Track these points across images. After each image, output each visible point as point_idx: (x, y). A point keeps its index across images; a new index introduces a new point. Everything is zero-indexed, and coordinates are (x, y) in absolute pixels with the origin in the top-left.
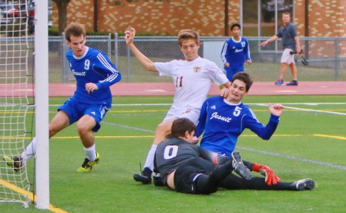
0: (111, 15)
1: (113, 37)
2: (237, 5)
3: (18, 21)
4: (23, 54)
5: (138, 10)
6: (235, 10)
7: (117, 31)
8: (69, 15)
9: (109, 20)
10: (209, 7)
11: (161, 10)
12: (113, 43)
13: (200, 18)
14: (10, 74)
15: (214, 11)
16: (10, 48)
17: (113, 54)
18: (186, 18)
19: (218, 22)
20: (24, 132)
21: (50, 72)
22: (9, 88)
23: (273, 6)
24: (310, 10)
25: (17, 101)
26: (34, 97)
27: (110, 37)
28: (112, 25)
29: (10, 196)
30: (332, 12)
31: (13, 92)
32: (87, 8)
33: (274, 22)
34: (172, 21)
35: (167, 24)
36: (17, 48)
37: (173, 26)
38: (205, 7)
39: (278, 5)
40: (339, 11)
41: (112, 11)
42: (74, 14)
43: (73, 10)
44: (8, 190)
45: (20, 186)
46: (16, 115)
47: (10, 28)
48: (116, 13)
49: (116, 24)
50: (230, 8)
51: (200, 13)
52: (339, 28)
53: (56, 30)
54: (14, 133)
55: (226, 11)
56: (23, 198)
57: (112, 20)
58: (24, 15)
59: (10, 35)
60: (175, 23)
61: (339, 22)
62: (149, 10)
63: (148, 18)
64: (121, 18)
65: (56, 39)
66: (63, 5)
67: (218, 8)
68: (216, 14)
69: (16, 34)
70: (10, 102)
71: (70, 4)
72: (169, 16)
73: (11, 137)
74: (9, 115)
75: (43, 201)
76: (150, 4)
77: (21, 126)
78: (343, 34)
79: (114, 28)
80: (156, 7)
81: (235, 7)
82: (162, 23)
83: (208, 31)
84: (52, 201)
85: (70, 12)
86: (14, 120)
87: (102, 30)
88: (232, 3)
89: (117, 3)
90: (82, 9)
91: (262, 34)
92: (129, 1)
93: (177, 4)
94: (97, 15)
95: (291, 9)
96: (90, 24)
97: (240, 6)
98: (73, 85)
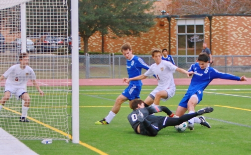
0: (111, 44)
1: (112, 55)
2: (175, 39)
3: (63, 47)
4: (66, 64)
5: (124, 41)
6: (174, 42)
7: (114, 52)
8: (89, 44)
9: (109, 47)
10: (161, 40)
11: (136, 42)
12: (112, 58)
14: (59, 74)
15: (163, 42)
16: (59, 61)
17: (112, 64)
18: (149, 45)
20: (66, 104)
22: (59, 81)
23: (193, 40)
24: (212, 41)
25: (63, 88)
26: (71, 86)
27: (110, 55)
28: (111, 49)
29: (59, 137)
30: (224, 42)
31: (61, 83)
32: (98, 40)
33: (194, 47)
34: (142, 47)
35: (139, 49)
36: (63, 61)
37: (142, 50)
38: (159, 40)
39: (196, 39)
40: (227, 42)
41: (111, 42)
42: (92, 44)
43: (91, 41)
44: (58, 133)
45: (64, 131)
46: (62, 95)
47: (59, 51)
48: (113, 43)
49: (113, 49)
50: (171, 41)
51: (156, 43)
52: (227, 51)
53: (83, 52)
54: (61, 104)
55: (170, 42)
56: (66, 138)
57: (111, 47)
58: (66, 44)
59: (59, 54)
60: (143, 48)
61: (227, 48)
64: (116, 45)
65: (82, 56)
66: (86, 39)
67: (165, 41)
68: (164, 44)
69: (62, 54)
70: (59, 88)
71: (90, 38)
72: (140, 44)
73: (59, 107)
74: (59, 95)
75: (76, 139)
76: (131, 39)
77: (65, 101)
78: (229, 53)
79: (112, 51)
80: (134, 40)
81: (174, 40)
82: (137, 48)
84: (81, 139)
85: (90, 42)
86: (61, 98)
87: (106, 52)
88: (172, 38)
89: (114, 38)
90: (96, 41)
91: (188, 54)
92: (120, 37)
93: (144, 38)
94: (103, 44)
95: (203, 41)
96: (100, 49)
97: (177, 39)
98: (91, 80)
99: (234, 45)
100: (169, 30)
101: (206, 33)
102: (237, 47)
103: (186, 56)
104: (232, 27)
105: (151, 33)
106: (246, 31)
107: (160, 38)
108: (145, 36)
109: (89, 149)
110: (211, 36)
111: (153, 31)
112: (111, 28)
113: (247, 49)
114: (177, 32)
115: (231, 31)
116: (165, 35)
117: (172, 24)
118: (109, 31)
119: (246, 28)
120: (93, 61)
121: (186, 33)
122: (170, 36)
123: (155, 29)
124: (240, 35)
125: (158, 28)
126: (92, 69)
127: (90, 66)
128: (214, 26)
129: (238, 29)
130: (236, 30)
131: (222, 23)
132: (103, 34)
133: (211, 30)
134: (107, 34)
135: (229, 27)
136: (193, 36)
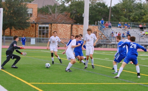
5: (19, 32)
13: (30, 34)
15: (33, 32)
18: (28, 34)
19: (34, 35)
21: (2, 44)
23: (45, 32)
24: (52, 33)
28: (13, 35)
33: (45, 35)
51: (30, 33)
53: (3, 35)
55: (36, 33)
62: (21, 32)
63: (20, 34)
65: (3, 37)
72: (25, 33)
80: (22, 31)
83: (32, 36)
85: (5, 32)
88: (37, 31)
89: (15, 30)
90: (8, 31)
91: (42, 37)
92: (17, 30)
93: (26, 31)
94: (11, 33)
95: (48, 33)
96: (9, 34)
97: (38, 32)
98: (6, 46)
99: (60, 35)
100: (36, 28)
101: (49, 30)
102: (61, 35)
103: (42, 38)
104: (59, 28)
105: (29, 29)
106: (65, 29)
107: (32, 31)
108: (26, 30)
109: (5, 72)
110: (51, 31)
111: (29, 28)
112: (14, 27)
113: (65, 36)
114: (38, 29)
115: (59, 29)
116: (34, 30)
117: (37, 26)
118: (13, 28)
119: (64, 28)
120: (6, 39)
121: (42, 30)
122: (36, 31)
123: (30, 28)
124: (62, 31)
125: (31, 27)
126: (6, 42)
127: (5, 41)
128: (53, 27)
129: (62, 29)
130: (61, 29)
131: (56, 26)
132: (11, 29)
133: (51, 29)
134: (12, 29)
135: (58, 28)
136: (44, 30)
